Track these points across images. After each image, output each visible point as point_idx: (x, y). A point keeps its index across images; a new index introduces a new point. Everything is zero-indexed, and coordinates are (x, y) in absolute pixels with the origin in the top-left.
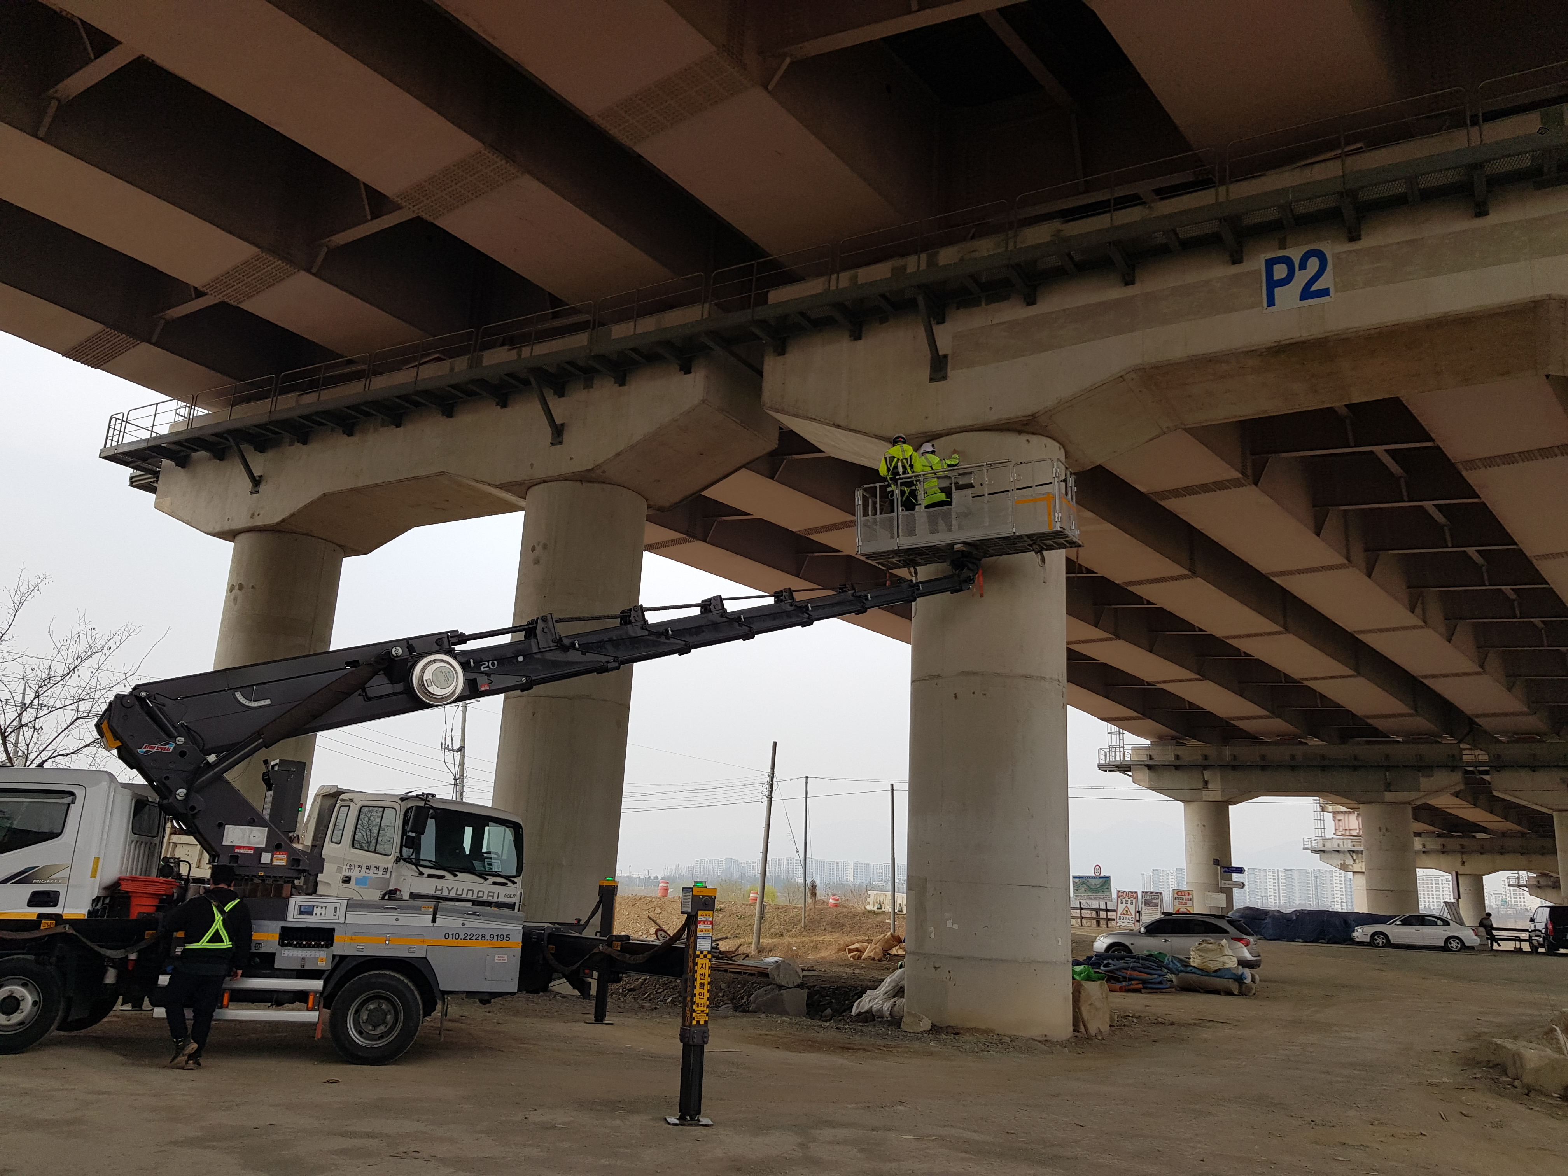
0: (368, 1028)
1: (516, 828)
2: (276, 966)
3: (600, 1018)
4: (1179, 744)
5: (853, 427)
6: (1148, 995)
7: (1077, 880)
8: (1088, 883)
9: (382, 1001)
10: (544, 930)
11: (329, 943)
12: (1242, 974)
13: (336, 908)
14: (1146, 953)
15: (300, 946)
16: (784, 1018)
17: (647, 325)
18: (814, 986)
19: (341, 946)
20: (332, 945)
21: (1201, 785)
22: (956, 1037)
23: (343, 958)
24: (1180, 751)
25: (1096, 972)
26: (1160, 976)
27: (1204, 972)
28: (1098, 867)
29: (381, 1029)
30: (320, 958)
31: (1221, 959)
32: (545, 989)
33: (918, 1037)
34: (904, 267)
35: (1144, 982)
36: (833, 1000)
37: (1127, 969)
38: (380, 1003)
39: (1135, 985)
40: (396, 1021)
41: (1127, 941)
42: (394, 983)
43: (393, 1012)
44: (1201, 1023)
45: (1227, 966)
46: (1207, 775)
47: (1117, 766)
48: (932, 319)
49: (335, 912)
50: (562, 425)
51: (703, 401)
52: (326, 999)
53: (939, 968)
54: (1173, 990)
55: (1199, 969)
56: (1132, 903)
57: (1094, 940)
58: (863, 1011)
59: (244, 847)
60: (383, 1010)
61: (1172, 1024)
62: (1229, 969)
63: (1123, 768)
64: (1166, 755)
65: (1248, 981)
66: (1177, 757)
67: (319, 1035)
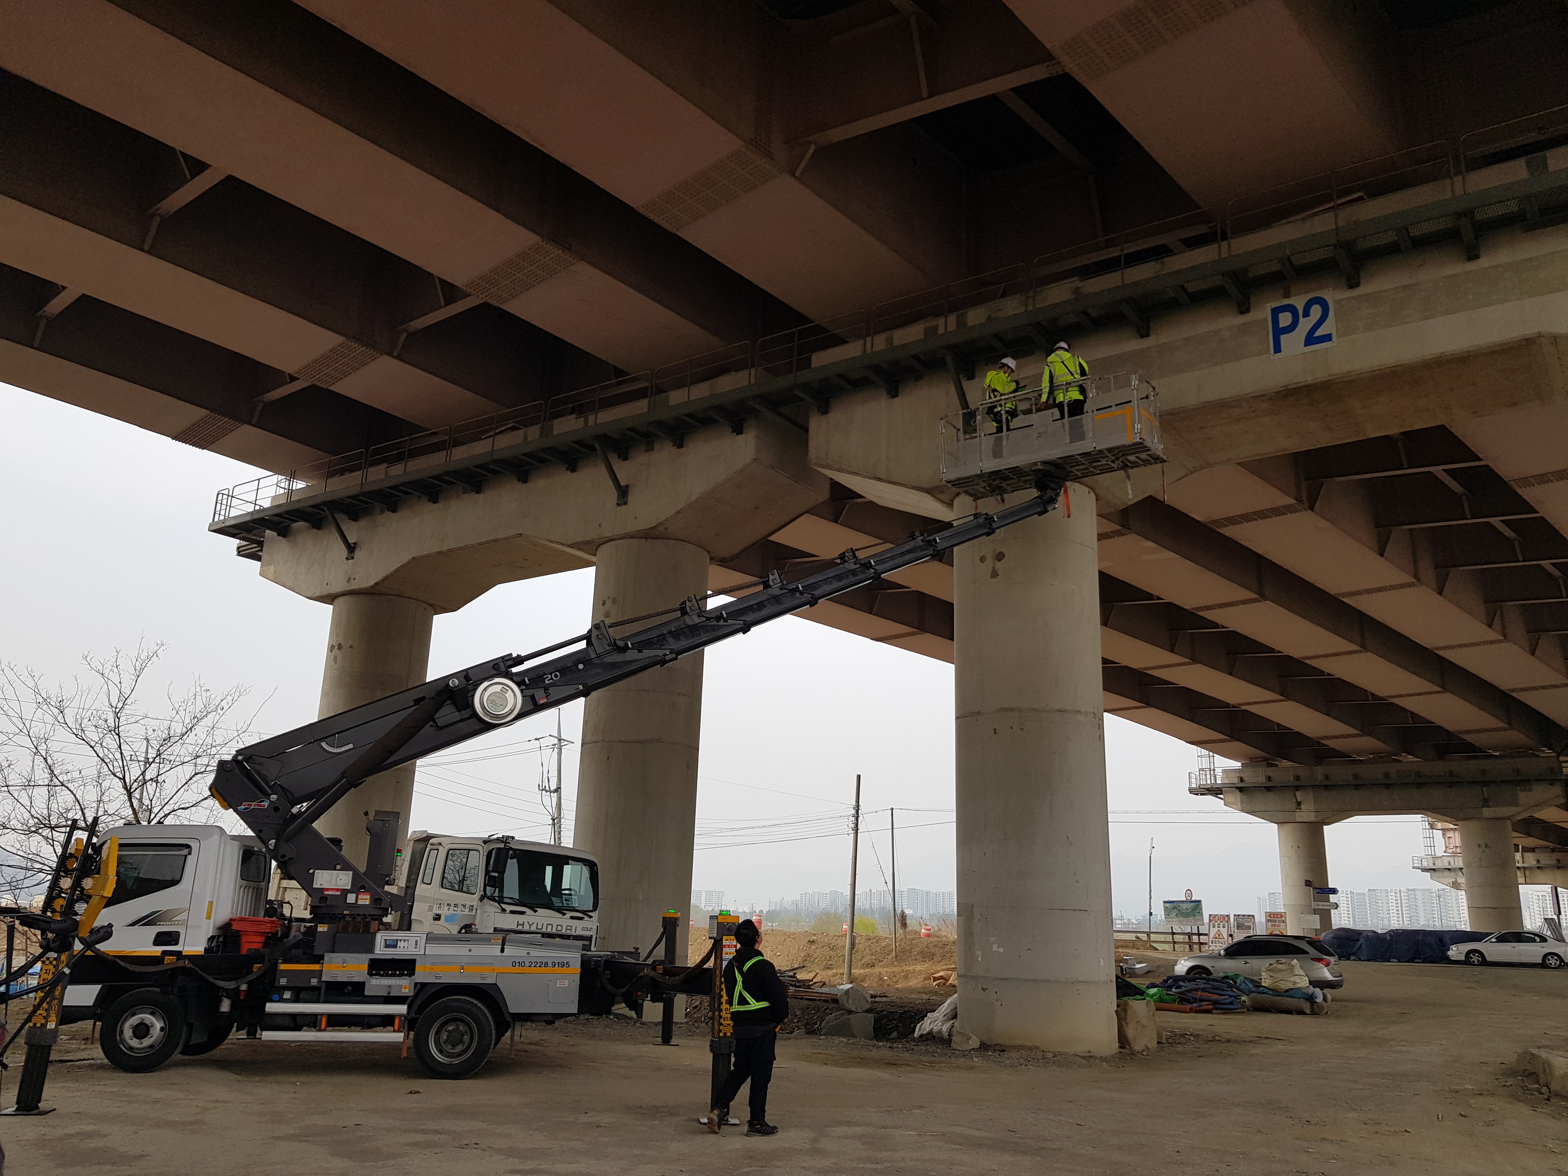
0: (448, 1048)
1: (591, 865)
2: (366, 993)
3: (666, 1039)
4: (1270, 765)
5: (893, 480)
6: (1217, 1016)
7: (1168, 905)
8: (1178, 908)
9: (459, 1023)
10: (600, 957)
11: (412, 973)
12: (1312, 994)
13: (417, 941)
14: (1222, 975)
15: (388, 975)
16: (841, 1039)
17: (700, 392)
18: (882, 1011)
19: (422, 975)
20: (414, 974)
21: (1293, 806)
22: (1002, 1053)
23: (424, 985)
24: (1271, 772)
25: (1168, 994)
26: (1231, 996)
27: (1275, 992)
28: (1189, 892)
29: (459, 1049)
30: (403, 985)
31: (1292, 979)
32: (609, 1012)
33: (967, 1054)
34: (936, 328)
35: (1215, 1002)
36: (899, 1024)
37: (1197, 990)
38: (457, 1025)
39: (1205, 1005)
40: (472, 1040)
41: (1207, 964)
42: (469, 1007)
43: (468, 1032)
44: (1260, 1039)
45: (1299, 986)
46: (1300, 795)
47: (1208, 789)
48: (961, 376)
49: (416, 945)
50: (627, 486)
51: (755, 460)
52: (410, 1023)
53: (986, 989)
54: (1245, 1010)
55: (1270, 989)
56: (1224, 927)
57: (1175, 963)
58: (924, 1033)
59: (332, 889)
60: (460, 1031)
61: (1229, 1041)
62: (1300, 988)
63: (1214, 791)
64: (1257, 777)
65: (1320, 999)
66: (1269, 779)
67: (404, 1054)
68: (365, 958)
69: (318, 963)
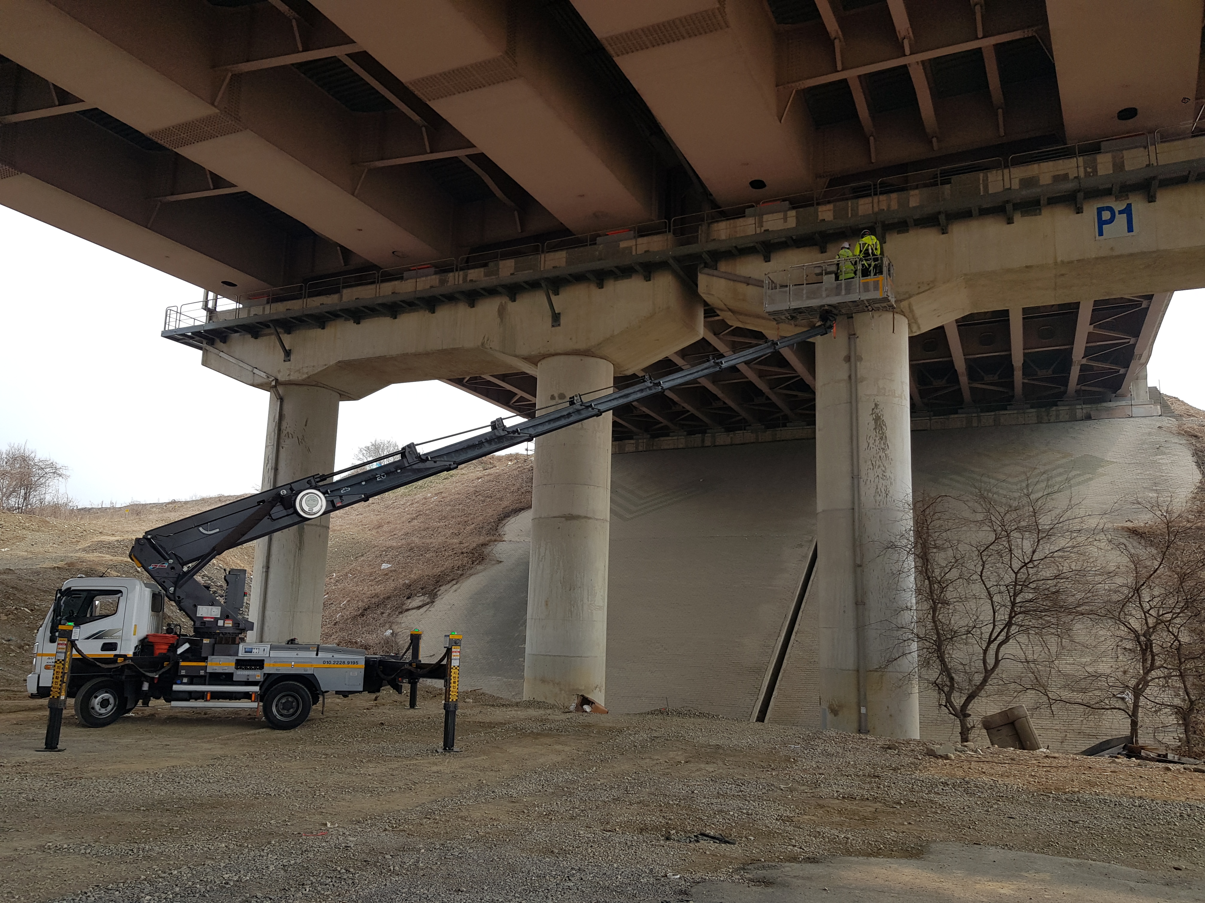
0: (284, 712)
2: (235, 680)
3: (412, 705)
15: (247, 669)
19: (269, 668)
20: (263, 668)
29: (291, 712)
30: (257, 675)
38: (289, 698)
40: (298, 707)
42: (296, 688)
43: (296, 702)
49: (264, 651)
52: (261, 697)
59: (208, 617)
60: (291, 702)
67: (257, 715)
68: (233, 659)
69: (204, 661)
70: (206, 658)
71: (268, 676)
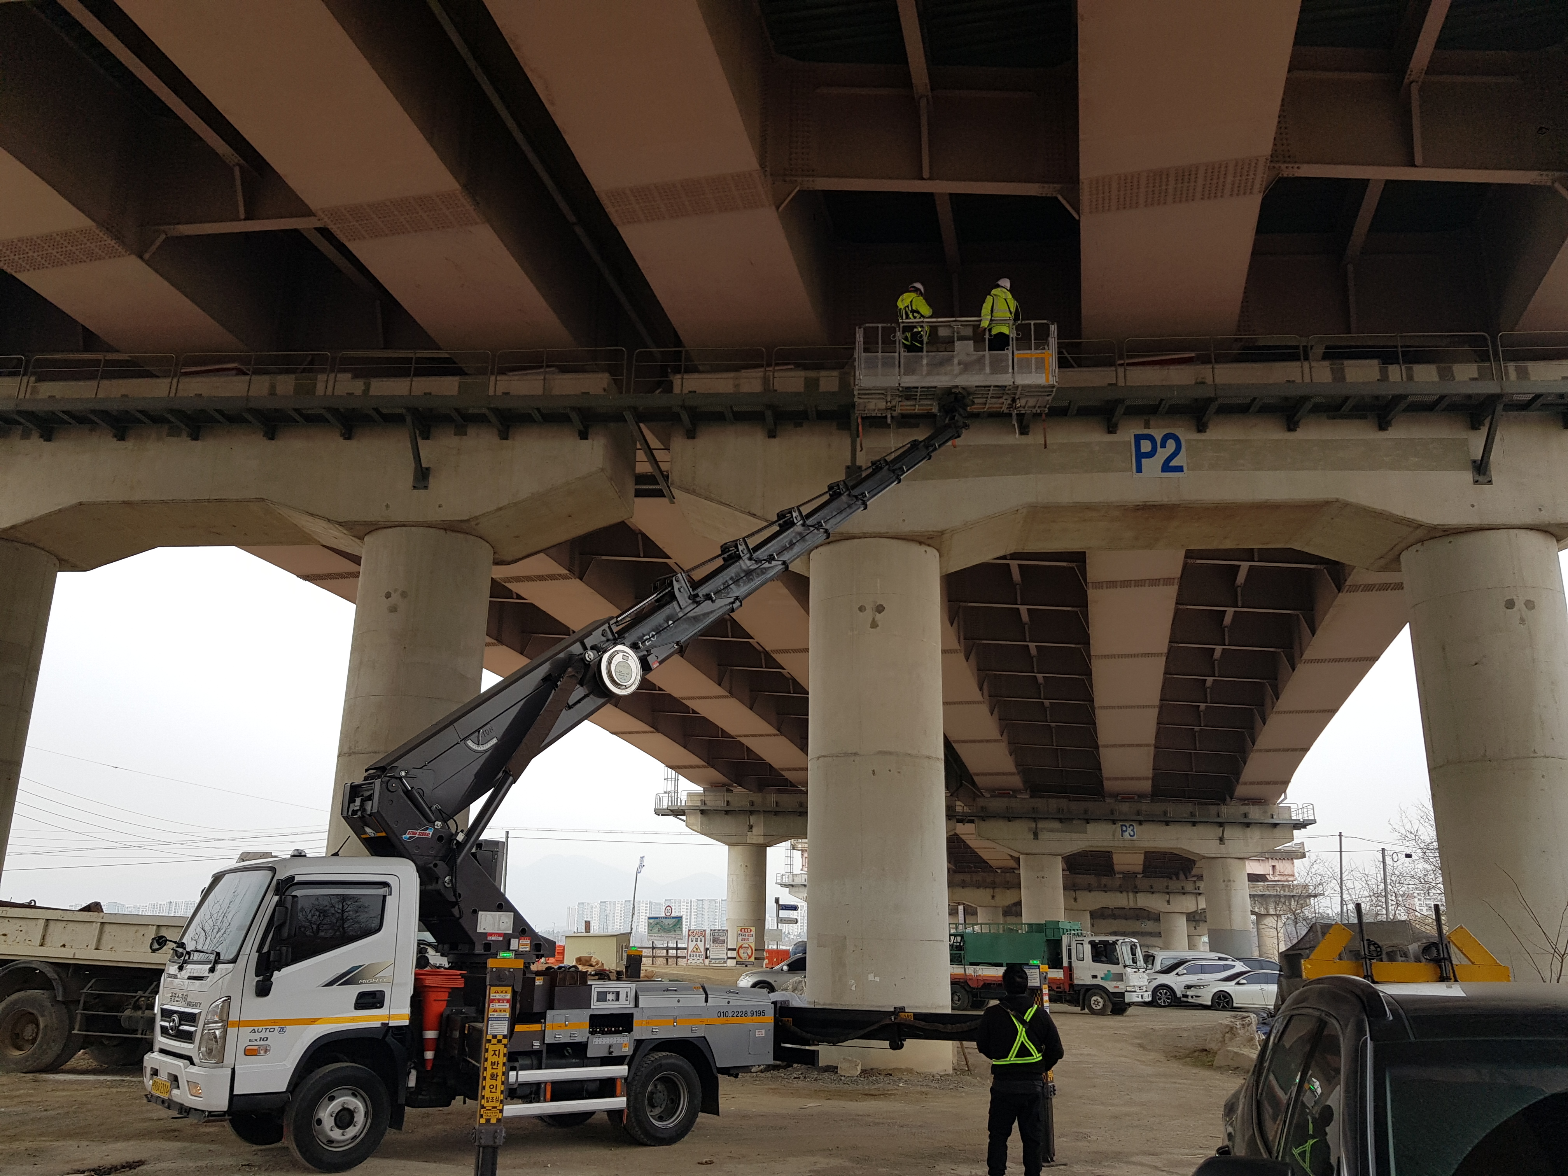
2: (588, 1056)
4: (729, 791)
7: (651, 921)
8: (661, 924)
11: (629, 1029)
13: (627, 992)
15: (610, 1033)
19: (640, 1031)
20: (632, 1031)
21: (747, 828)
24: (729, 797)
28: (669, 908)
30: (623, 1044)
46: (753, 819)
47: (672, 811)
49: (627, 997)
50: (428, 469)
51: (602, 470)
56: (701, 941)
59: (495, 934)
63: (677, 813)
64: (717, 801)
66: (728, 803)
67: (626, 1121)
68: (584, 1015)
69: (539, 1022)
70: (543, 1016)
71: (639, 1043)
